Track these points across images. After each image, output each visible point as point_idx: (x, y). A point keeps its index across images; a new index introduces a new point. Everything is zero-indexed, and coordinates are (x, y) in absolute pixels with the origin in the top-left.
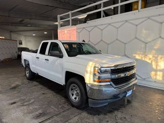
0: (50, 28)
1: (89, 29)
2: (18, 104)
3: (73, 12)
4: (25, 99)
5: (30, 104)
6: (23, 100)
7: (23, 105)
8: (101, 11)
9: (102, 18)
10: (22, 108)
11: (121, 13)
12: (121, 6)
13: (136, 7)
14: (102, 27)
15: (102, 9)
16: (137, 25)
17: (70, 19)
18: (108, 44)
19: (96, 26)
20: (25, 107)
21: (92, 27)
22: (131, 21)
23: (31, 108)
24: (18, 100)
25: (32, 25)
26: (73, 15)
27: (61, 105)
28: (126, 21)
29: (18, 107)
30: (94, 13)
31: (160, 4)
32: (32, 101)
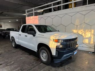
0: (20, 17)
1: (45, 18)
2: (4, 65)
3: (35, 8)
4: (8, 62)
5: (12, 64)
6: (6, 62)
7: (7, 66)
8: (51, 8)
9: (52, 12)
10: (7, 67)
11: (63, 9)
12: (63, 6)
13: (70, 6)
14: (52, 17)
15: (52, 7)
16: (72, 16)
17: (33, 12)
18: (56, 27)
19: (49, 16)
20: (9, 66)
21: (47, 17)
22: (69, 14)
23: (12, 67)
24: (3, 62)
25: (9, 15)
26: (35, 10)
27: (31, 63)
28: (66, 14)
29: (4, 67)
30: (48, 9)
31: (83, 5)
32: (13, 62)
